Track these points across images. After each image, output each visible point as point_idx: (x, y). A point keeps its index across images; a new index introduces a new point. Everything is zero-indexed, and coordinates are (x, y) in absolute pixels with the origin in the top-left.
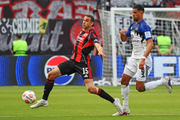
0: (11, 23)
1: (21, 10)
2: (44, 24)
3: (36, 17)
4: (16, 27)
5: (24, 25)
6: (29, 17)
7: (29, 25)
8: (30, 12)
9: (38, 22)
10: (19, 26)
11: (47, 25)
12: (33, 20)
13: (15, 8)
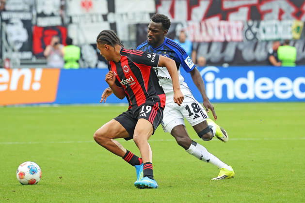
0: (258, 26)
1: (270, 11)
2: (298, 28)
3: (288, 18)
4: (264, 31)
5: (274, 29)
6: (280, 19)
7: (280, 29)
8: (281, 13)
9: (291, 26)
10: (268, 30)
11: (301, 29)
12: (285, 22)
13: (263, 8)
